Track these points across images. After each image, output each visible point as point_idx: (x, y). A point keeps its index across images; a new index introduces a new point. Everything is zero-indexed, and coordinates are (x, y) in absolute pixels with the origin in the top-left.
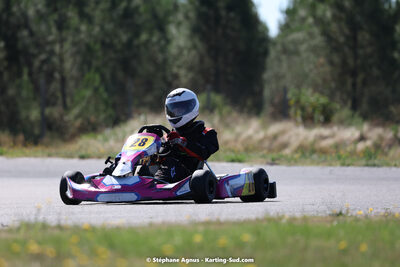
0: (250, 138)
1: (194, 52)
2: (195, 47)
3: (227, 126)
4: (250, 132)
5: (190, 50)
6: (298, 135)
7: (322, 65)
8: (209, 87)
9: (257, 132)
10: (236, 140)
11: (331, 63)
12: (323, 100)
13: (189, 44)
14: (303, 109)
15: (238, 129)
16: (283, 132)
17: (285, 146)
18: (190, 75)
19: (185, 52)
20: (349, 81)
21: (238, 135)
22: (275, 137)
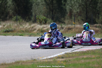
0: (27, 27)
1: (13, 6)
2: (13, 4)
3: (21, 25)
4: (27, 26)
5: (12, 5)
6: (38, 27)
7: (45, 9)
8: (17, 14)
9: (28, 26)
10: (23, 28)
11: (47, 8)
12: (45, 18)
13: (12, 3)
14: (40, 20)
15: (24, 26)
16: (35, 26)
17: (35, 29)
18: (12, 11)
19: (11, 6)
20: (51, 13)
21: (24, 27)
22: (33, 27)
